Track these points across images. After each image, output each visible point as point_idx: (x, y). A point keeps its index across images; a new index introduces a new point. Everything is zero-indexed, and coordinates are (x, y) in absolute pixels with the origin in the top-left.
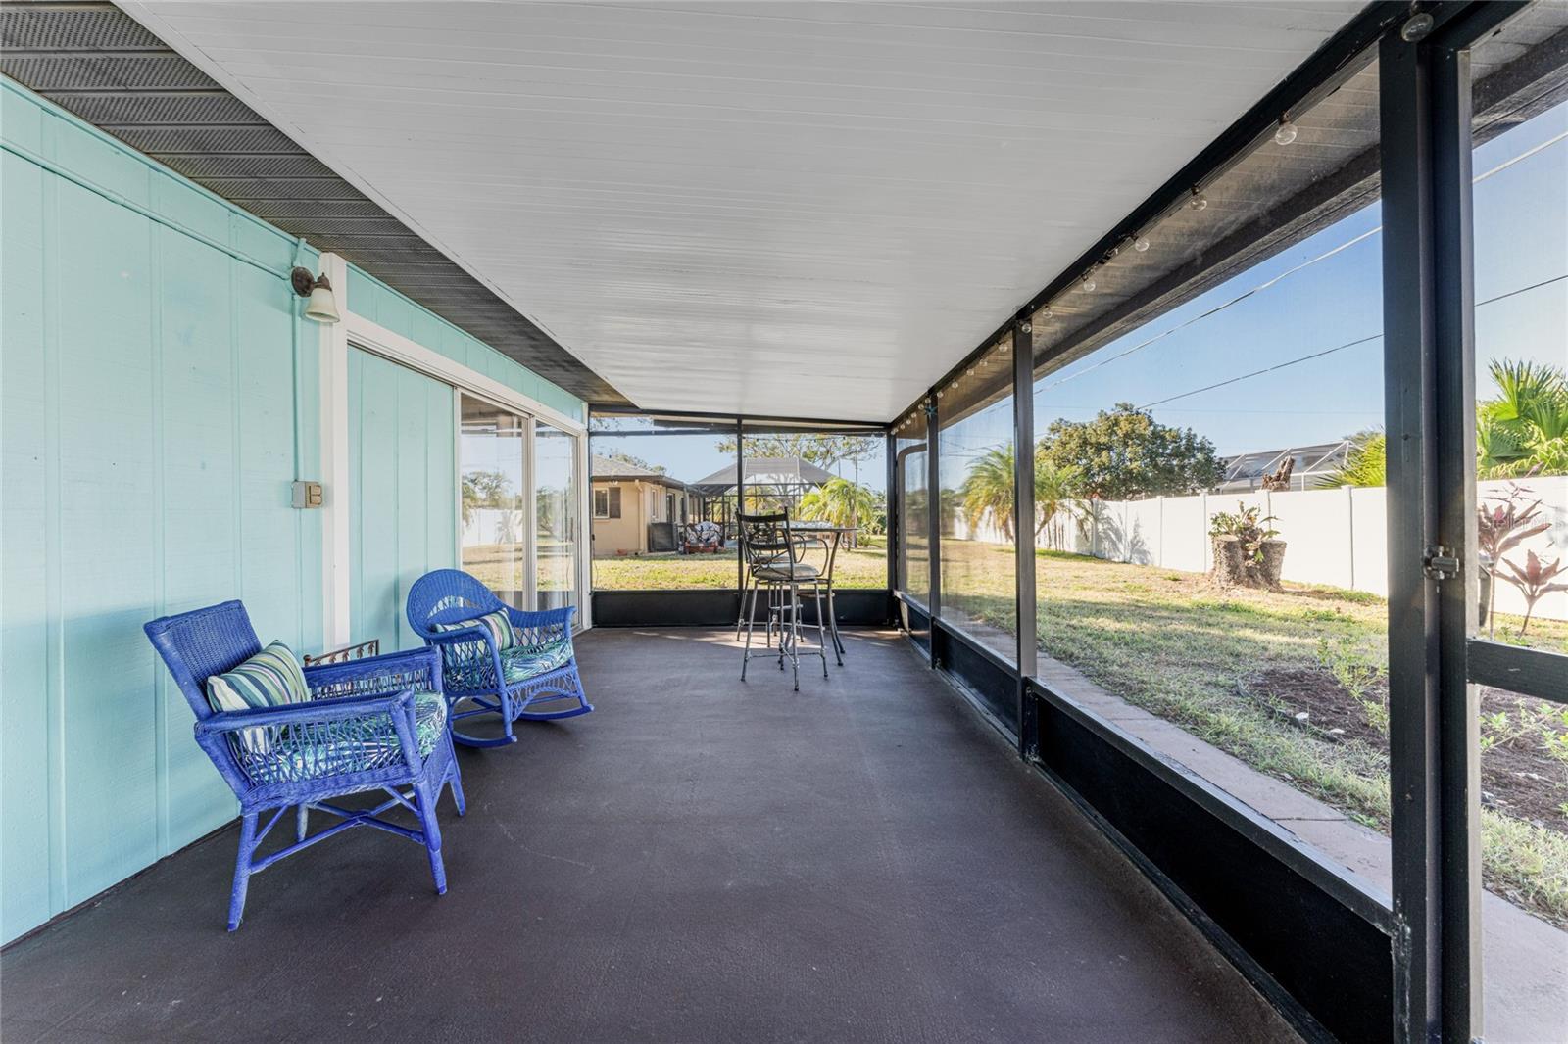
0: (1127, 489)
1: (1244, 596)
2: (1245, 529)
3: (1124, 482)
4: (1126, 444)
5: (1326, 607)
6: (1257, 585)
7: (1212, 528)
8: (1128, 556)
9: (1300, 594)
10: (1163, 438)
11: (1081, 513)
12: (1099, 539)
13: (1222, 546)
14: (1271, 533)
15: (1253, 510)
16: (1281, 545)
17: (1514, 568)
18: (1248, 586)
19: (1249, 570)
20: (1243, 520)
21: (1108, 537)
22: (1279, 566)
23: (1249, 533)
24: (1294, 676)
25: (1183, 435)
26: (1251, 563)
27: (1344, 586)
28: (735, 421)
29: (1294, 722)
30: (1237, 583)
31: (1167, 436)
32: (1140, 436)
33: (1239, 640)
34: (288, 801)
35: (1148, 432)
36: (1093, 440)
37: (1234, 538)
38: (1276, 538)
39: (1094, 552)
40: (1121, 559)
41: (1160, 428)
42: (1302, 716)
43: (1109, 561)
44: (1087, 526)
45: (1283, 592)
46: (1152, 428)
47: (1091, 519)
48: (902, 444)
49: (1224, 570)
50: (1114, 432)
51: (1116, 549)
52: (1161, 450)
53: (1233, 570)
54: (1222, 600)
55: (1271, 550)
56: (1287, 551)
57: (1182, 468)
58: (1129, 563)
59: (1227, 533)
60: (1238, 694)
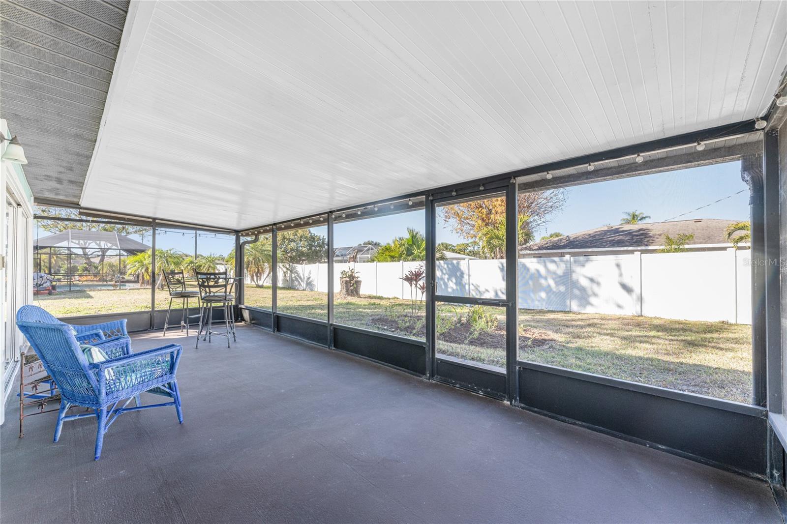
0: (300, 259)
1: (351, 299)
2: (351, 276)
3: (299, 256)
4: (301, 240)
5: (373, 301)
6: (354, 296)
7: (341, 276)
8: (305, 287)
9: (366, 298)
10: (314, 239)
11: (285, 270)
12: (292, 281)
13: (344, 282)
14: (358, 277)
15: (352, 269)
16: (360, 281)
17: (420, 286)
18: (351, 296)
19: (352, 290)
20: (350, 273)
21: (297, 280)
22: (360, 289)
23: (352, 277)
24: (378, 319)
25: (321, 238)
26: (352, 288)
27: (375, 294)
28: (151, 220)
29: (385, 329)
30: (348, 295)
31: (316, 238)
32: (306, 237)
33: (360, 312)
34: (121, 398)
35: (309, 236)
36: (288, 237)
37: (348, 279)
38: (359, 279)
39: (290, 286)
40: (302, 289)
41: (313, 235)
42: (386, 327)
43: (298, 290)
44: (288, 275)
45: (361, 298)
46: (310, 234)
47: (289, 272)
48: (242, 239)
49: (344, 291)
50: (296, 235)
51: (300, 284)
52: (313, 244)
53: (347, 290)
54: (345, 301)
55: (358, 283)
56: (362, 284)
57: (320, 251)
58: (305, 290)
59: (345, 277)
60: (369, 325)
